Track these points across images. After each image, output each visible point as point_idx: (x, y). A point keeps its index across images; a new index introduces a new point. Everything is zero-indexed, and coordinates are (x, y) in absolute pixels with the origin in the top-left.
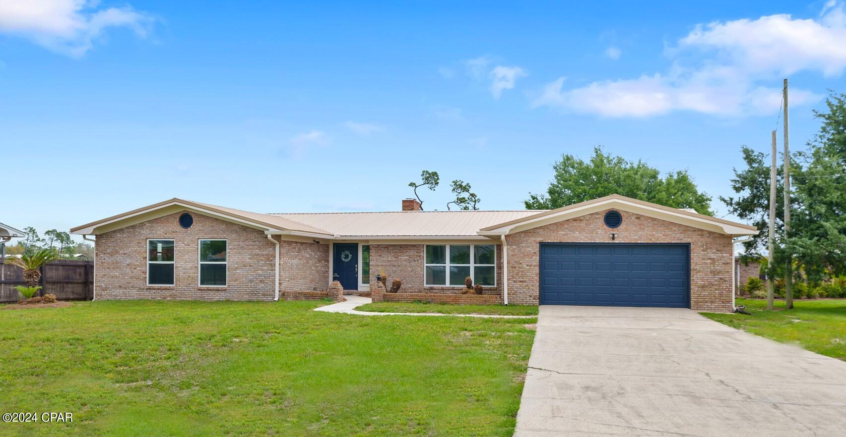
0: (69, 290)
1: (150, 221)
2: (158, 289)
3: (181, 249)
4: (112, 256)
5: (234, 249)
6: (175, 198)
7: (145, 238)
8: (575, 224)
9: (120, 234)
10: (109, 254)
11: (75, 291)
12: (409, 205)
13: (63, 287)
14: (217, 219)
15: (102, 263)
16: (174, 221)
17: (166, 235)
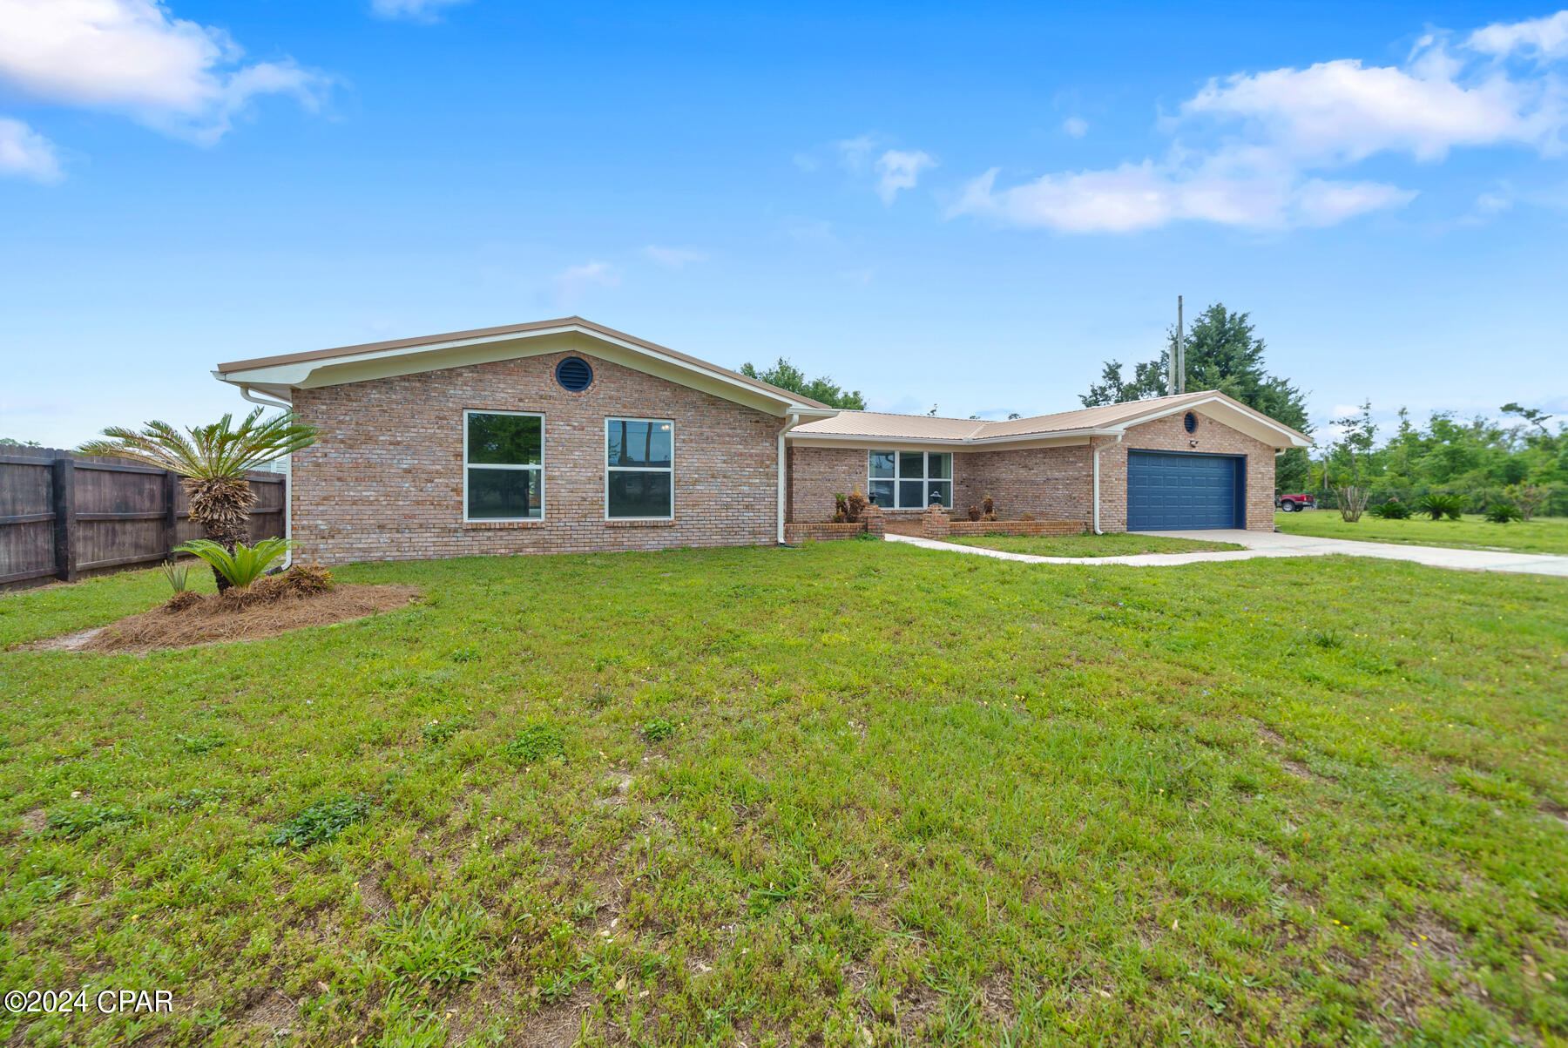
0: (128, 539)
1: (475, 366)
2: (501, 529)
3: (562, 436)
4: (351, 447)
5: (691, 441)
6: (576, 317)
7: (461, 406)
8: (1160, 426)
9: (380, 393)
10: (342, 441)
11: (142, 541)
13: (114, 532)
14: (651, 376)
15: (318, 465)
16: (545, 373)
17: (521, 404)
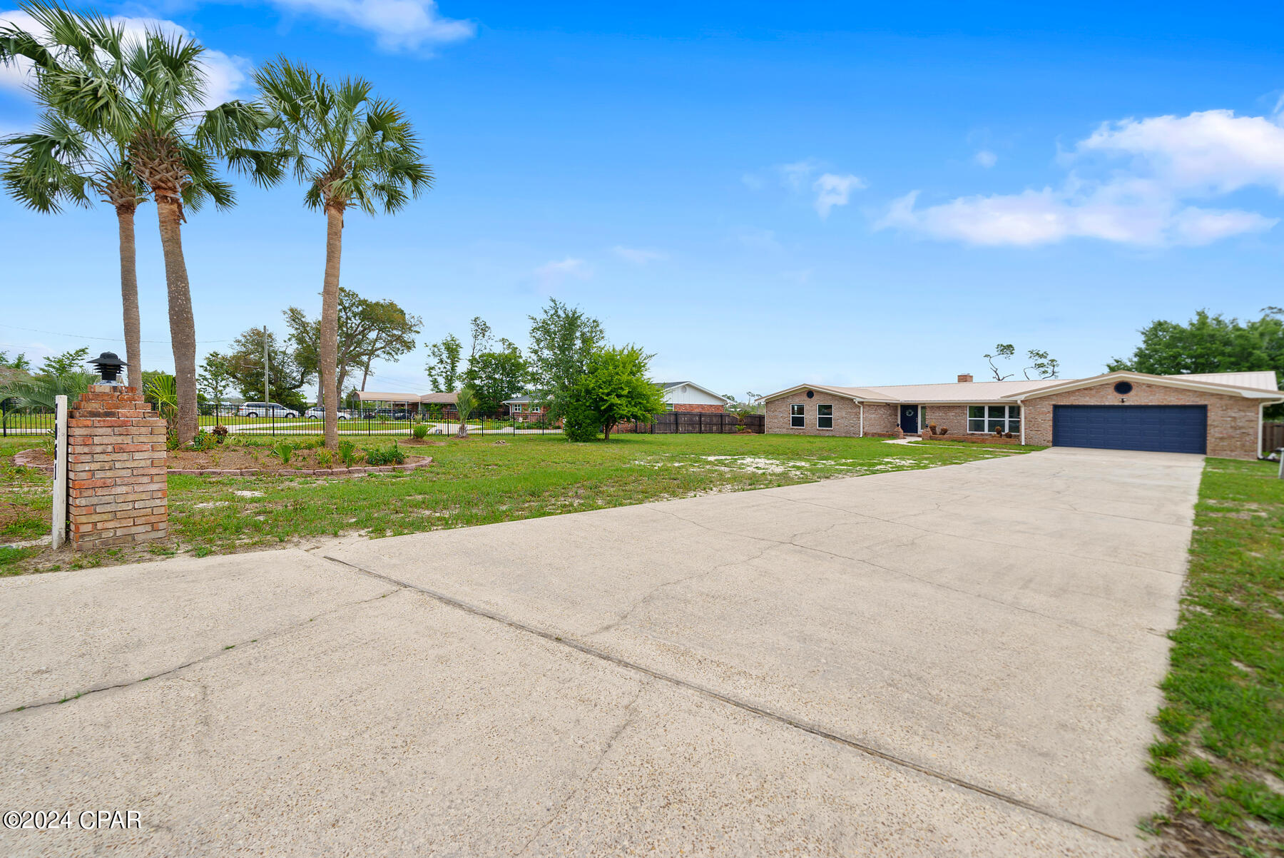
1: (792, 395)
2: (797, 429)
3: (808, 408)
4: (773, 413)
5: (837, 409)
6: (805, 384)
7: (790, 404)
8: (1086, 392)
9: (778, 401)
12: (964, 379)
14: (826, 393)
15: (769, 415)
16: (804, 395)
17: (800, 402)
